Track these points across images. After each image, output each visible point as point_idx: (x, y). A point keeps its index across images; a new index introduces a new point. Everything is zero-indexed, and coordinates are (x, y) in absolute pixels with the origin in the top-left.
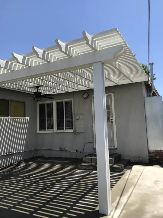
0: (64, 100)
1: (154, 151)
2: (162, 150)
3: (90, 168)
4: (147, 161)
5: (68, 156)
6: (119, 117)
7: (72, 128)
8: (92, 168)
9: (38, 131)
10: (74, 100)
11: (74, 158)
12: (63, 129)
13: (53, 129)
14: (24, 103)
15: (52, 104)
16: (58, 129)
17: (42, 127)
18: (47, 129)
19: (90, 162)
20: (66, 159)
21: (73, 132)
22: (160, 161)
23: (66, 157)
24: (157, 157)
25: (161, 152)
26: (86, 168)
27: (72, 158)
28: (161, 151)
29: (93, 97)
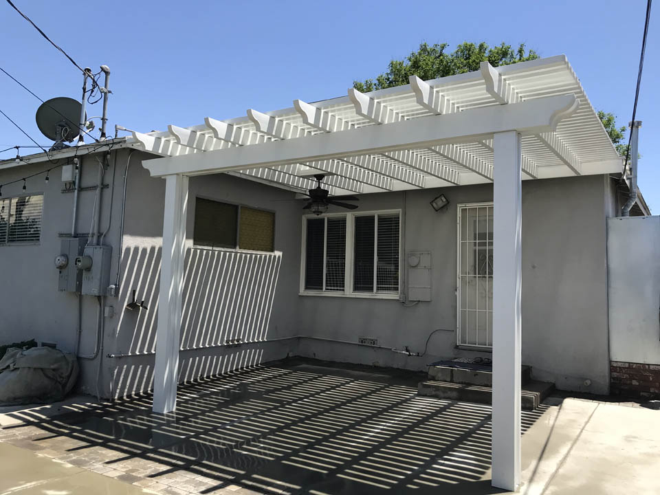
0: (376, 213)
1: (627, 365)
2: (649, 365)
3: (449, 394)
4: (605, 390)
5: (381, 363)
6: (534, 267)
7: (397, 289)
8: (454, 394)
9: (302, 291)
10: (405, 214)
11: (398, 369)
12: (371, 289)
13: (344, 286)
14: (273, 214)
15: (344, 221)
16: (356, 289)
17: (313, 281)
18: (327, 286)
19: (449, 380)
20: (375, 368)
21: (398, 298)
22: (642, 394)
23: (377, 364)
24: (635, 383)
25: (645, 370)
26: (437, 392)
27: (392, 368)
28: (647, 367)
29: (460, 207)
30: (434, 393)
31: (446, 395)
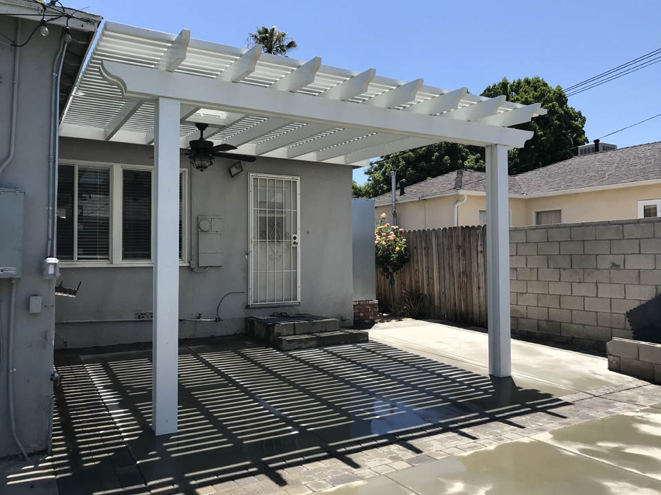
1: (358, 303)
6: (308, 233)
10: (190, 175)
13: (109, 254)
18: (79, 254)
19: (292, 333)
21: (188, 265)
24: (362, 314)
29: (252, 176)
30: (297, 346)
31: (308, 345)
